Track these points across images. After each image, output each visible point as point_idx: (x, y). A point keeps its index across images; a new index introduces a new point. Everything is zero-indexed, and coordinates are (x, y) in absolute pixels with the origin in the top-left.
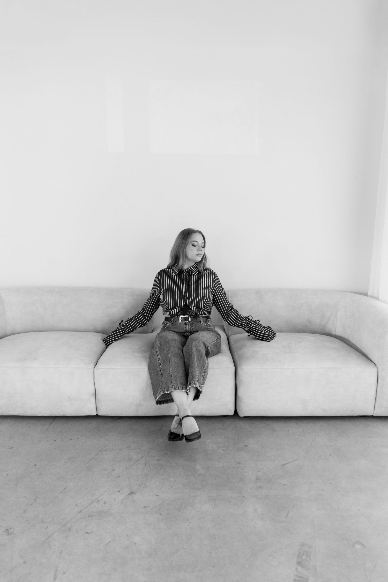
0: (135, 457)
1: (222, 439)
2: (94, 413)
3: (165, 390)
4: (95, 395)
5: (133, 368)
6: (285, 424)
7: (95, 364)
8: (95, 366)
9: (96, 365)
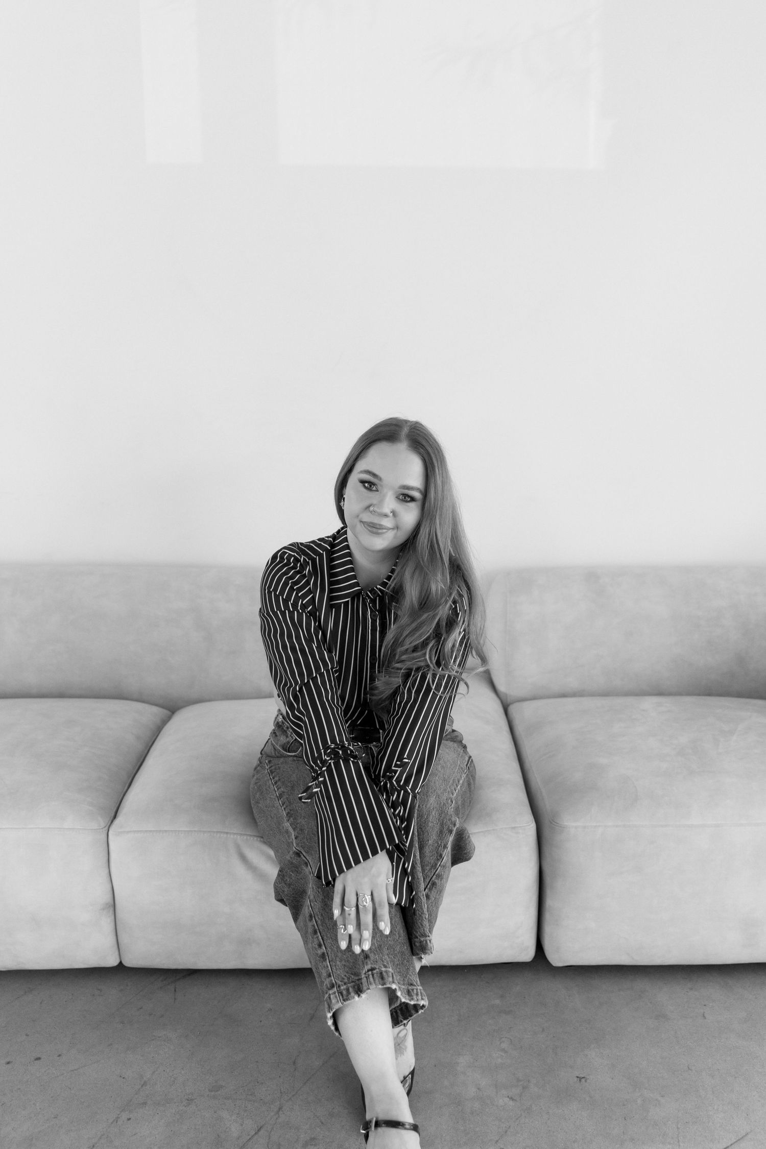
0: (235, 1130)
1: (503, 1050)
2: (112, 962)
3: (348, 990)
4: (112, 909)
5: (227, 833)
6: (691, 989)
7: (113, 814)
8: (112, 822)
9: (115, 817)
